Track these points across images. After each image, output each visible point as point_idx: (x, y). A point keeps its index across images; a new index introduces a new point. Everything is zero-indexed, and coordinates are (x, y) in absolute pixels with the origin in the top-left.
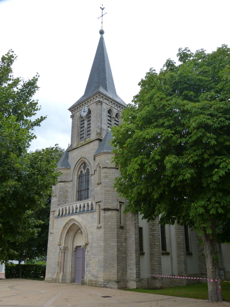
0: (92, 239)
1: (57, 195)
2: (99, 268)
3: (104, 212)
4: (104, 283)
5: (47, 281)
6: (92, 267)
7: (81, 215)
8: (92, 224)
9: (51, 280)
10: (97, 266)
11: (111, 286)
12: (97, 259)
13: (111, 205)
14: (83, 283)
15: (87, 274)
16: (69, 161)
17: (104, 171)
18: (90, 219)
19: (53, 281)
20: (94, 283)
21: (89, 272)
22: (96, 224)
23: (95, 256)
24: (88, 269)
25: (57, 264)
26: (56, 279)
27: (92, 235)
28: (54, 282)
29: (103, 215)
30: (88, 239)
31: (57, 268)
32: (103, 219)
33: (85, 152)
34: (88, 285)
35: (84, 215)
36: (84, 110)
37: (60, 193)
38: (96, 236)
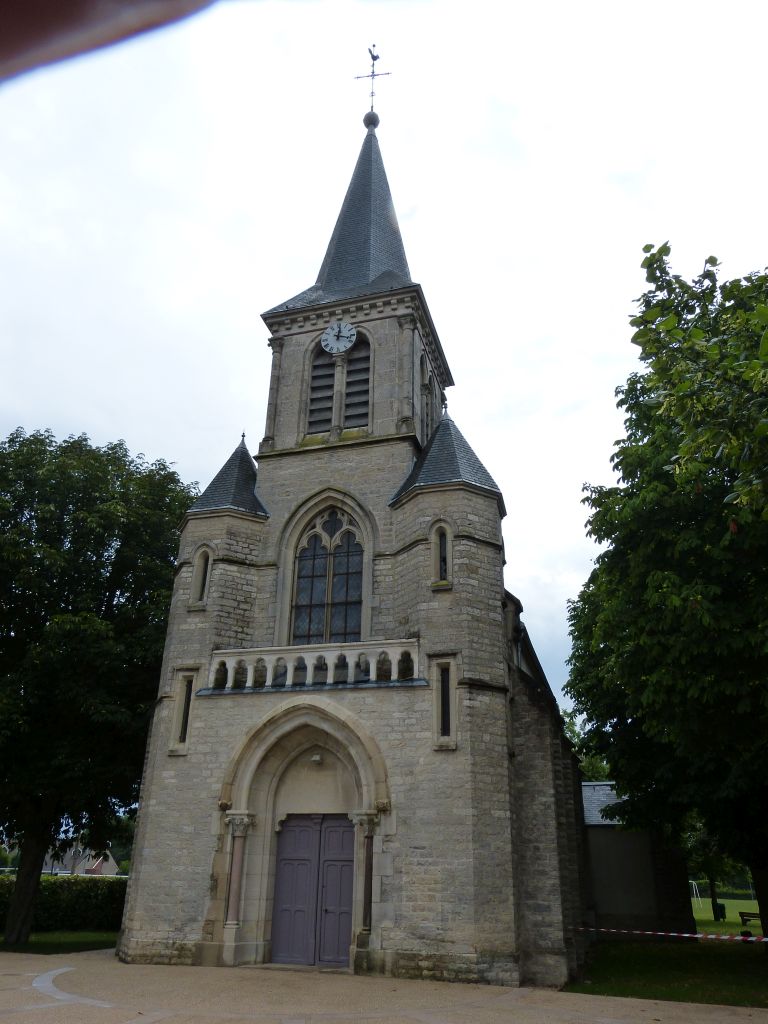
0: (409, 790)
1: (208, 608)
2: (448, 906)
3: (470, 693)
4: (477, 963)
5: (144, 956)
6: (410, 899)
7: (350, 696)
8: (407, 735)
9: (168, 952)
10: (438, 895)
11: (502, 975)
12: (439, 868)
13: (489, 670)
14: (366, 966)
15: (384, 929)
16: (257, 492)
17: (462, 548)
18: (396, 715)
19: (179, 956)
20: (424, 964)
21: (398, 919)
22: (428, 734)
23: (431, 855)
24: (390, 907)
25: (208, 883)
26: (200, 948)
27: (411, 773)
28: (189, 961)
29: (467, 703)
30: (387, 787)
31: (208, 903)
32: (468, 719)
33: (346, 472)
34: (395, 975)
35: (369, 698)
36: (340, 332)
37: (224, 602)
38: (430, 780)
